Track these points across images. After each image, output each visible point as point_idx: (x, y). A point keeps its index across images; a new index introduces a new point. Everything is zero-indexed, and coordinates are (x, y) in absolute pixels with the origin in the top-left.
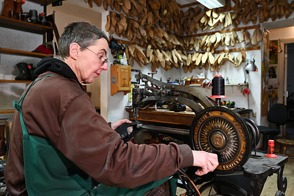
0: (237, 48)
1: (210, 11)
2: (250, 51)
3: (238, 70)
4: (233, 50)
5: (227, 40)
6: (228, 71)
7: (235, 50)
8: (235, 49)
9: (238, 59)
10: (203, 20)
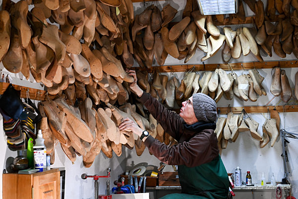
0: (261, 104)
1: (203, 20)
2: (288, 114)
3: (264, 153)
4: (252, 109)
5: (243, 87)
6: (241, 153)
7: (257, 110)
8: (256, 107)
9: (269, 130)
10: (189, 39)
